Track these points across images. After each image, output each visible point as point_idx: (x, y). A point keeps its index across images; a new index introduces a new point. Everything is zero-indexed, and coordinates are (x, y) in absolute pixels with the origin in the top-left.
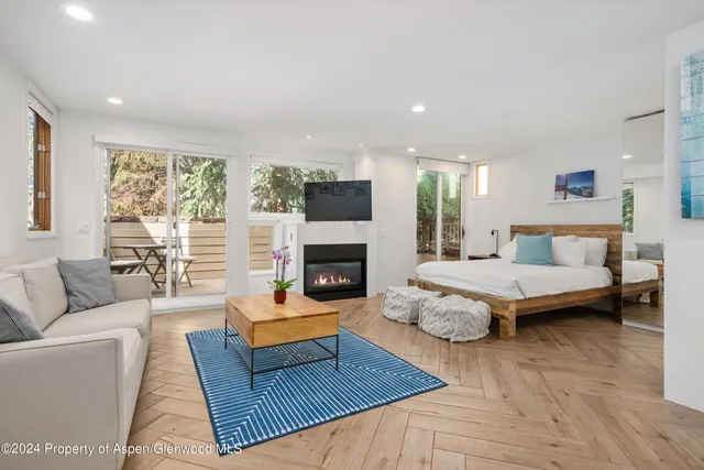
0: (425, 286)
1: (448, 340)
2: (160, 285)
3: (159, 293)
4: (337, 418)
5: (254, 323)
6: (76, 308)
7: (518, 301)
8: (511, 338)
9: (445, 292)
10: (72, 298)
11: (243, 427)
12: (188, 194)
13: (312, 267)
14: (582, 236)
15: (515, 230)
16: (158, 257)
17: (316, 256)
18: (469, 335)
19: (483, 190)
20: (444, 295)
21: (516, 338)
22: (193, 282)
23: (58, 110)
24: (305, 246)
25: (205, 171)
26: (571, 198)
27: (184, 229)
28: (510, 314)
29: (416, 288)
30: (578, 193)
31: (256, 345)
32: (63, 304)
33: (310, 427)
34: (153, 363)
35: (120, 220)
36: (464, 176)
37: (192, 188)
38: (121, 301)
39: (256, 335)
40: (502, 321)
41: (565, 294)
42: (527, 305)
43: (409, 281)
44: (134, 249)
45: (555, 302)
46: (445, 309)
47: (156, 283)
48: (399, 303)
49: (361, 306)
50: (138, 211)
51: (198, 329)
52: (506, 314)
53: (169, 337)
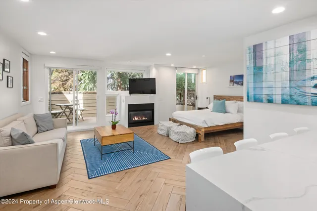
0: (175, 121)
1: (178, 142)
2: (71, 120)
3: (70, 124)
4: (129, 169)
5: (102, 137)
6: (40, 131)
7: (205, 128)
8: (202, 142)
9: (181, 123)
10: (39, 128)
11: (97, 172)
12: (82, 82)
13: (131, 113)
14: (239, 101)
15: (216, 97)
16: (70, 109)
17: (133, 109)
18: (187, 140)
19: (204, 80)
20: (181, 125)
21: (204, 142)
22: (84, 118)
23: (31, 55)
24: (129, 105)
25: (89, 72)
26: (235, 85)
27: (80, 97)
28: (202, 133)
29: (171, 122)
30: (237, 83)
31: (103, 145)
32: (35, 130)
33: (119, 171)
34: (68, 151)
35: (54, 93)
36: (197, 74)
37: (84, 79)
38: (56, 128)
39: (103, 141)
40: (199, 135)
41: (226, 125)
42: (209, 129)
43: (170, 119)
44: (60, 106)
45: (222, 128)
46: (177, 131)
47: (69, 119)
48: (163, 128)
49: (151, 129)
50: (62, 89)
51: (85, 138)
52: (200, 132)
53: (74, 141)
